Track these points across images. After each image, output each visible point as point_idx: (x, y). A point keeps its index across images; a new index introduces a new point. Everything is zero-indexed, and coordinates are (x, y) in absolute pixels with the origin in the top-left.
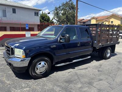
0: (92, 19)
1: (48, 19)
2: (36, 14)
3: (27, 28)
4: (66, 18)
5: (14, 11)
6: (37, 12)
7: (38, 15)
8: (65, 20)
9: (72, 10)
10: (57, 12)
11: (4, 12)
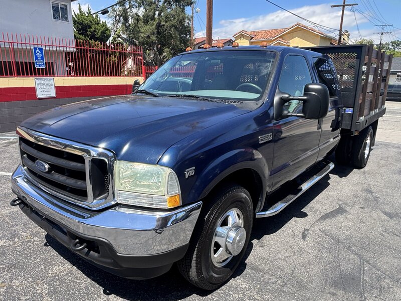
0: (237, 38)
1: (103, 32)
2: (61, 13)
3: (40, 64)
4: (155, 31)
6: (61, 4)
7: (65, 18)
8: (153, 38)
9: (174, 7)
10: (125, 11)
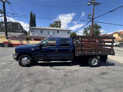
0: (114, 34)
1: (75, 35)
2: (68, 33)
5: (58, 32)
6: (69, 31)
7: (69, 33)
11: (54, 33)
